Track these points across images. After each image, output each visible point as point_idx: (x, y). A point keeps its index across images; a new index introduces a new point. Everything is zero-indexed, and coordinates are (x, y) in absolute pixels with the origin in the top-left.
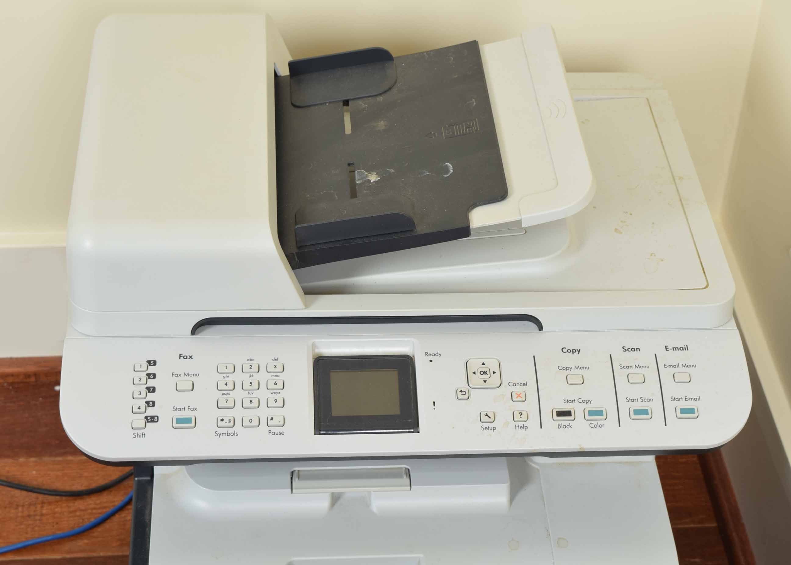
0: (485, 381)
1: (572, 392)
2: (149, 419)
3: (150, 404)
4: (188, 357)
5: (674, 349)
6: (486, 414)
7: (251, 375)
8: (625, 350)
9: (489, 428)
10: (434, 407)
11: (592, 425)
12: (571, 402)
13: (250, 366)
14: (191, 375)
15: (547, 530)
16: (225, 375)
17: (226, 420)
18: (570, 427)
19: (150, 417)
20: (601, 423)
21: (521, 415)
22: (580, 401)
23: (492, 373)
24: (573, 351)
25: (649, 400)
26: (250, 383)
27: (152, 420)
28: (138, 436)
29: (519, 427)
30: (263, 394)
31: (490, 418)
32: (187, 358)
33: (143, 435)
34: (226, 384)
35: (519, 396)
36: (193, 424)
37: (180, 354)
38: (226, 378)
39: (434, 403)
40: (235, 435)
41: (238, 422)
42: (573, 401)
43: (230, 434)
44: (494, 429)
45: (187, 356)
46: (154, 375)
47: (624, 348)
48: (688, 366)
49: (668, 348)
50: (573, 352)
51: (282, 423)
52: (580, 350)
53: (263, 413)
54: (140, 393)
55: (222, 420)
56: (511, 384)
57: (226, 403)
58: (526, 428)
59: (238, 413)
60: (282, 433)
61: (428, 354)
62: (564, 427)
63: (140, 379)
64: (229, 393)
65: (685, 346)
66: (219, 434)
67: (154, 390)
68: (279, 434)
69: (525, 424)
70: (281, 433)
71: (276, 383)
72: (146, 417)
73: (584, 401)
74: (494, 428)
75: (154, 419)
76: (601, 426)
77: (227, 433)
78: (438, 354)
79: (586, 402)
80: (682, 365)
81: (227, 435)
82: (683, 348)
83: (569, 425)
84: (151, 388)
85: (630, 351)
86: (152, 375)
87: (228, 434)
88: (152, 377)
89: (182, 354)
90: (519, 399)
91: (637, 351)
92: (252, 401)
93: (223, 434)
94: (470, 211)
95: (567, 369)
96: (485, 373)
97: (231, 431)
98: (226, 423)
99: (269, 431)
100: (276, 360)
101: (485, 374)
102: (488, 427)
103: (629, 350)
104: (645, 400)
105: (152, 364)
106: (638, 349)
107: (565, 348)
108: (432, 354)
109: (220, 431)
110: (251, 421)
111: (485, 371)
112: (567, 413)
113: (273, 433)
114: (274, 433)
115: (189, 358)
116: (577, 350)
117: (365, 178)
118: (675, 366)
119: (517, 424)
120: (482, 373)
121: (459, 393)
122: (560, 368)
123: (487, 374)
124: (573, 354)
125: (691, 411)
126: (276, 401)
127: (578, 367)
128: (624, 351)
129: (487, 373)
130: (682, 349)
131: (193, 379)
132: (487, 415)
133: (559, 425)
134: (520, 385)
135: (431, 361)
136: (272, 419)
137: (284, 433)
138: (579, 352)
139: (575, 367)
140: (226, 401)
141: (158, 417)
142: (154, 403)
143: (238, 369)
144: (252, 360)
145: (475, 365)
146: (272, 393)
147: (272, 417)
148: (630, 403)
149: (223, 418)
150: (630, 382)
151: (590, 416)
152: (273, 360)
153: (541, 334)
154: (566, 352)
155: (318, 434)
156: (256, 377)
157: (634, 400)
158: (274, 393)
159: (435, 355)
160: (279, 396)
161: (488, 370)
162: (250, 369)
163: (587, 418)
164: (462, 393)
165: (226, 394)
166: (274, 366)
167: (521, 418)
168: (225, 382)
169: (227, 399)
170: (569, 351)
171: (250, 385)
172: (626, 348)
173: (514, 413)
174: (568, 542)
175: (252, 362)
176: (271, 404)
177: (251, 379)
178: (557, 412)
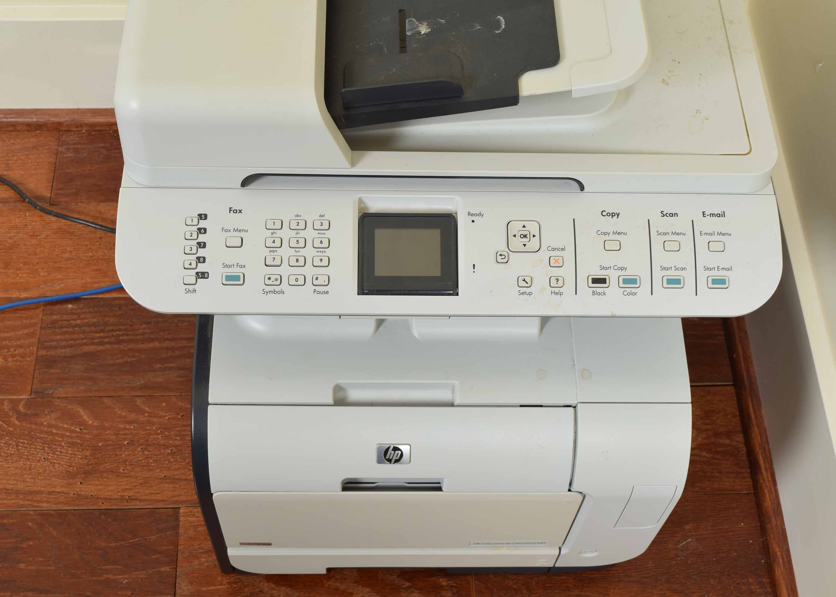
0: (525, 245)
1: (610, 259)
2: (199, 275)
3: (201, 260)
4: (238, 211)
5: (712, 215)
6: (523, 279)
7: (298, 232)
8: (663, 215)
9: (526, 293)
10: (474, 270)
11: (625, 293)
12: (607, 269)
13: (297, 223)
14: (240, 231)
15: (573, 360)
16: (272, 231)
17: (273, 278)
18: (604, 294)
19: (200, 274)
20: (634, 290)
21: (557, 281)
22: (616, 268)
23: (532, 236)
24: (613, 215)
25: (683, 269)
26: (297, 241)
27: (203, 276)
28: (190, 291)
29: (554, 292)
30: (309, 252)
31: (527, 283)
32: (236, 212)
33: (194, 291)
34: (274, 242)
35: (556, 261)
36: (241, 282)
37: (230, 208)
38: (274, 235)
39: (474, 265)
40: (281, 293)
41: (285, 280)
42: (608, 267)
43: (277, 292)
44: (530, 294)
45: (236, 210)
46: (205, 230)
47: (663, 213)
48: (724, 234)
49: (705, 214)
50: (612, 216)
51: (326, 283)
52: (619, 213)
53: (309, 271)
54: (191, 249)
55: (269, 279)
56: (549, 249)
57: (273, 261)
58: (562, 294)
59: (285, 271)
60: (326, 292)
61: (471, 214)
62: (599, 294)
63: (191, 234)
64: (276, 251)
65: (722, 212)
66: (266, 292)
67: (204, 246)
68: (323, 293)
69: (561, 290)
70: (325, 292)
71: (322, 242)
72: (197, 273)
73: (619, 269)
74: (531, 293)
75: (205, 275)
77: (274, 291)
78: (480, 214)
79: (622, 269)
80: (718, 233)
81: (274, 293)
82: (720, 214)
83: (603, 292)
84: (201, 244)
85: (668, 216)
86: (203, 229)
87: (274, 292)
88: (203, 232)
89: (232, 208)
90: (557, 265)
91: (675, 216)
92: (298, 260)
93: (270, 292)
94: (519, 77)
95: (605, 234)
96: (525, 236)
97: (277, 288)
98: (273, 281)
99: (314, 290)
100: (322, 216)
101: (525, 238)
102: (525, 292)
103: (668, 215)
104: (679, 269)
105: (203, 217)
106: (676, 214)
107: (605, 211)
108: (474, 214)
109: (268, 289)
110: (297, 280)
111: (525, 234)
112: (602, 281)
113: (318, 293)
114: (319, 293)
115: (239, 213)
116: (617, 213)
117: (415, 28)
118: (711, 234)
119: (553, 289)
120: (522, 236)
121: (499, 258)
122: (599, 233)
123: (527, 238)
124: (612, 218)
125: (723, 282)
126: (321, 260)
127: (616, 232)
128: (662, 216)
129: (527, 236)
130: (718, 215)
131: (242, 234)
132: (524, 280)
133: (593, 292)
134: (558, 250)
135: (473, 221)
136: (317, 279)
137: (328, 292)
138: (618, 215)
139: (613, 232)
140: (273, 259)
141: (208, 273)
142: (204, 258)
143: (286, 225)
144: (300, 216)
145: (515, 228)
146: (318, 252)
147: (317, 276)
148: (664, 271)
149: (271, 276)
150: (666, 249)
151: (624, 283)
152: (320, 216)
153: (583, 195)
154: (605, 216)
155: (361, 294)
156: (302, 234)
157: (668, 268)
158: (320, 252)
159: (477, 215)
160: (324, 254)
161: (528, 233)
162: (298, 225)
163: (621, 285)
164: (502, 256)
165: (273, 252)
166: (321, 223)
167: (557, 284)
168: (273, 239)
169: (274, 257)
170: (608, 214)
171: (297, 243)
172: (665, 213)
173: (551, 278)
174: (591, 373)
175: (299, 218)
176: (317, 262)
177: (298, 236)
178: (592, 279)
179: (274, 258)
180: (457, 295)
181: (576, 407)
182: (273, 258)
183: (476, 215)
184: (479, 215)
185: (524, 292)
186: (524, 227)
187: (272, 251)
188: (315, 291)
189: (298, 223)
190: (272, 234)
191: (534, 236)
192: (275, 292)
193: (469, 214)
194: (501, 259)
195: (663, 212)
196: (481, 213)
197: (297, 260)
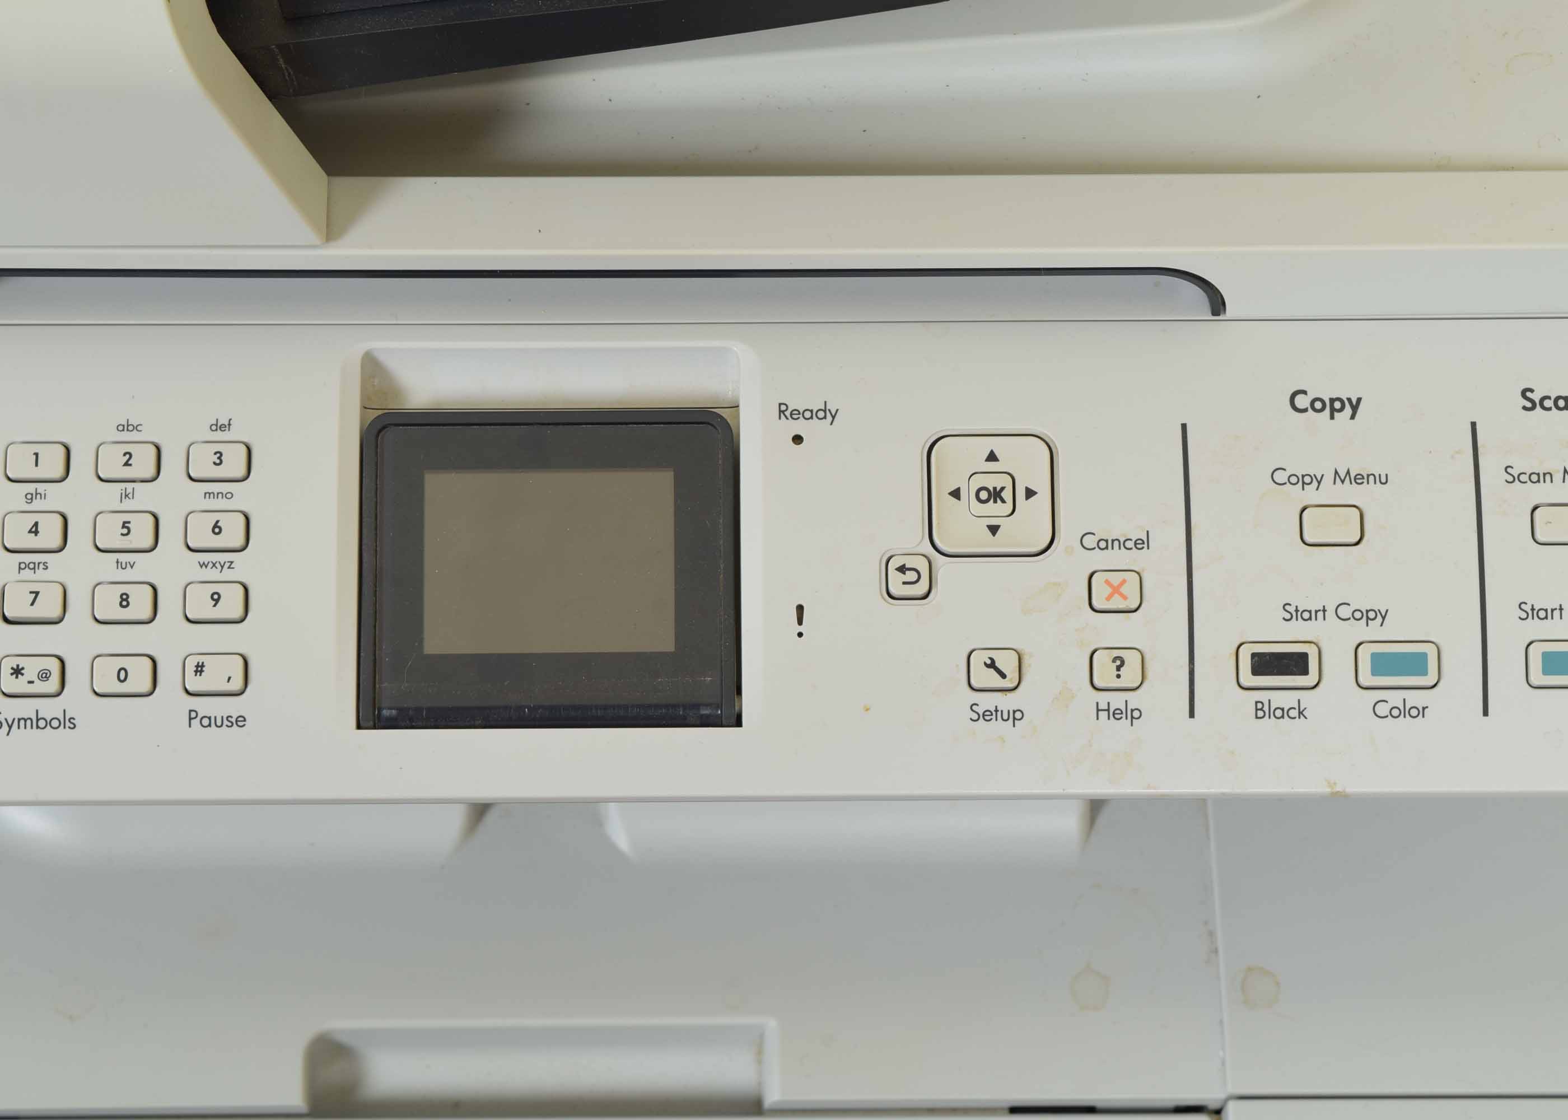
0: (994, 529)
1: (1321, 580)
6: (989, 662)
7: (130, 490)
8: (1529, 405)
9: (999, 713)
10: (801, 629)
11: (1383, 709)
12: (1310, 616)
13: (125, 454)
15: (1210, 934)
16: (31, 488)
17: (32, 668)
18: (1300, 713)
20: (1415, 698)
21: (1118, 668)
22: (1345, 612)
23: (1021, 493)
24: (1333, 406)
26: (123, 527)
29: (1108, 710)
30: (170, 567)
31: (1003, 676)
34: (35, 530)
35: (1116, 590)
38: (37, 504)
39: (800, 609)
40: (65, 727)
41: (78, 675)
42: (1316, 612)
43: (48, 723)
44: (1015, 716)
47: (1529, 394)
50: (1333, 410)
51: (237, 684)
52: (1359, 400)
53: (170, 640)
55: (17, 671)
56: (1090, 541)
57: (32, 604)
58: (1136, 714)
59: (77, 640)
60: (237, 721)
61: (790, 410)
62: (1279, 713)
64: (44, 563)
66: (6, 720)
68: (226, 722)
69: (1134, 700)
70: (233, 720)
71: (220, 528)
73: (1358, 615)
74: (1018, 715)
76: (1414, 712)
77: (38, 720)
78: (825, 411)
79: (1367, 616)
81: (38, 727)
83: (1296, 706)
85: (1550, 409)
87: (38, 722)
90: (1117, 603)
92: (126, 600)
93: (22, 722)
95: (1303, 481)
96: (996, 495)
97: (49, 709)
98: (30, 682)
99: (190, 711)
100: (221, 428)
101: (995, 502)
102: (996, 711)
103: (1548, 403)
107: (1305, 392)
108: (801, 411)
109: (12, 709)
110: (122, 676)
111: (995, 488)
112: (1292, 664)
113: (206, 722)
114: (210, 722)
116: (1349, 400)
119: (1103, 698)
120: (984, 495)
121: (896, 579)
122: (1281, 477)
123: (1003, 501)
124: (1332, 417)
126: (216, 598)
127: (1348, 472)
128: (1525, 408)
129: (1003, 494)
132: (992, 665)
133: (1259, 707)
134: (1123, 544)
135: (798, 439)
136: (199, 669)
137: (245, 720)
138: (1355, 408)
139: (1336, 472)
140: (34, 595)
143: (81, 462)
144: (135, 428)
145: (961, 464)
146: (203, 565)
147: (201, 659)
148: (1533, 624)
149: (22, 662)
150: (1539, 537)
151: (1375, 672)
152: (214, 428)
153: (1218, 329)
154: (1305, 410)
155: (371, 723)
156: (146, 497)
157: (1549, 612)
158: (211, 565)
159: (811, 415)
160: (227, 575)
161: (1007, 482)
162: (127, 464)
163: (1366, 679)
164: (907, 572)
165: (34, 567)
166: (215, 453)
167: (1118, 676)
168: (32, 519)
169: (35, 587)
170: (1318, 405)
171: (122, 535)
172: (1536, 397)
173: (1095, 656)
174: (1278, 984)
175: (134, 436)
176: (200, 607)
177: (128, 505)
178: (1254, 655)
179: (37, 593)
180: (738, 723)
181: (1223, 1113)
182: (31, 592)
183: (808, 414)
184: (821, 414)
185: (993, 709)
186: (992, 457)
187: (27, 566)
188: (193, 715)
189: (128, 456)
190: (30, 498)
191: (1030, 493)
192: (42, 723)
193: (783, 412)
194: (904, 583)
195: (1532, 391)
196: (828, 408)
197: (124, 601)
